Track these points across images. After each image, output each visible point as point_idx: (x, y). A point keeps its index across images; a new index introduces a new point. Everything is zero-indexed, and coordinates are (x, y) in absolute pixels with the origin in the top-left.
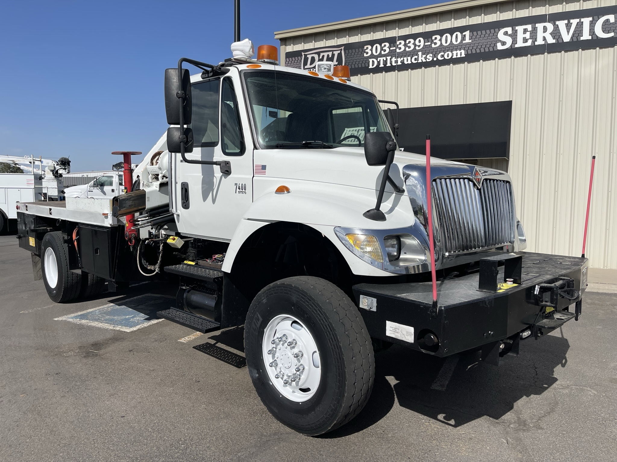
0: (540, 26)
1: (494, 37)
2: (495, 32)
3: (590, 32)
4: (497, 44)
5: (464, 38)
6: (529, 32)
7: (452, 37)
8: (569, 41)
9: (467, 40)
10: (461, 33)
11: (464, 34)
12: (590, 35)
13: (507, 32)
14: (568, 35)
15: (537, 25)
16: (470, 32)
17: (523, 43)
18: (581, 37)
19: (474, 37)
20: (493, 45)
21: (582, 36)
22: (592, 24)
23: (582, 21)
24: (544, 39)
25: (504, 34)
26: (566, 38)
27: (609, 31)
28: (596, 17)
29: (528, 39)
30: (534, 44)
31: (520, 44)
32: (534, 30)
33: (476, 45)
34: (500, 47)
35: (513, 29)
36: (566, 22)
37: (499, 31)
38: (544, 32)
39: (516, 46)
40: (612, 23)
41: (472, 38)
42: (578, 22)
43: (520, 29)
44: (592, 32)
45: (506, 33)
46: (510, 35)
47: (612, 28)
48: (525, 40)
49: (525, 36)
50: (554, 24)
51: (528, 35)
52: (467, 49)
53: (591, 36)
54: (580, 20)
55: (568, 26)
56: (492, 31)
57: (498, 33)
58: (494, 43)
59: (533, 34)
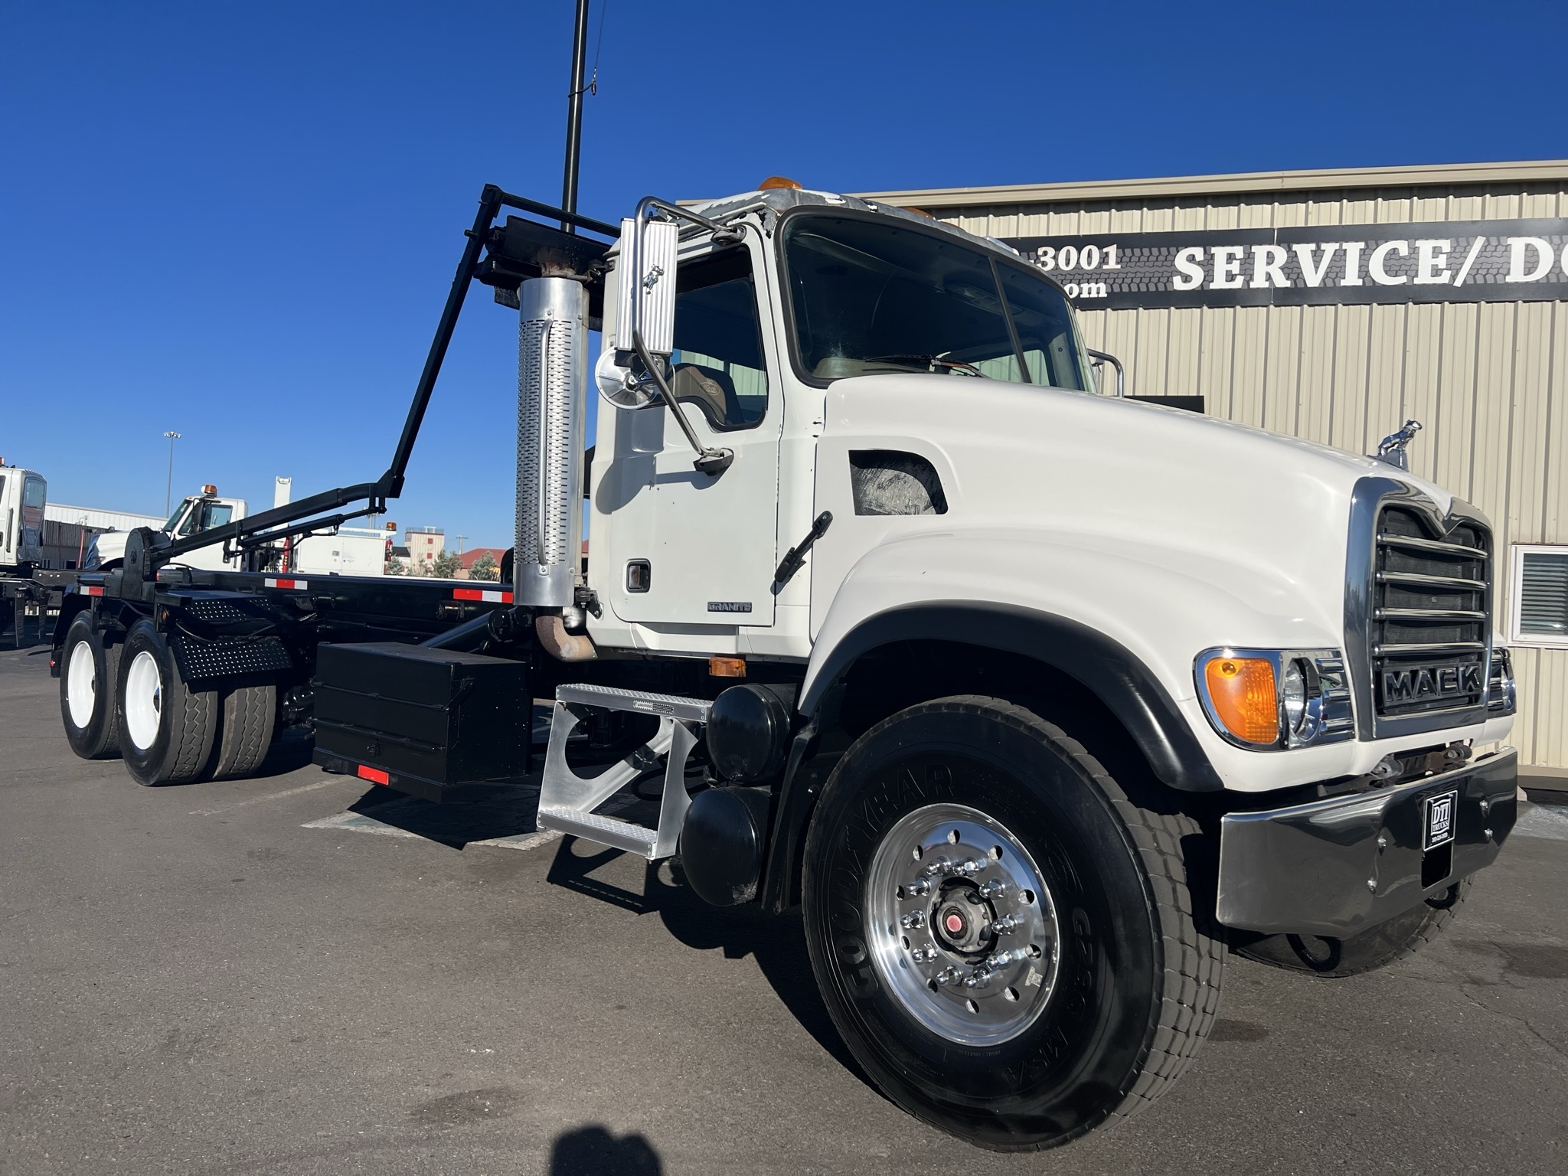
0: (1260, 251)
1: (1169, 264)
3: (1359, 271)
4: (1174, 278)
5: (1104, 258)
6: (1238, 262)
7: (1079, 254)
8: (1317, 286)
9: (1112, 264)
10: (1100, 248)
11: (1105, 250)
12: (1359, 277)
13: (1194, 256)
14: (1316, 273)
15: (1254, 248)
16: (1117, 248)
17: (1227, 281)
18: (1342, 281)
19: (1124, 259)
20: (1164, 280)
21: (1344, 278)
22: (1365, 256)
23: (1344, 248)
24: (1269, 277)
25: (1187, 260)
26: (1313, 279)
27: (1397, 271)
28: (1372, 243)
29: (1236, 275)
30: (1249, 285)
31: (1219, 283)
32: (1249, 257)
33: (1130, 275)
34: (1178, 284)
35: (1205, 252)
36: (1313, 246)
37: (1178, 252)
38: (1268, 264)
39: (1212, 286)
40: (1403, 258)
41: (1121, 261)
42: (1336, 250)
43: (1220, 252)
44: (1364, 272)
45: (1191, 259)
46: (1199, 264)
47: (1403, 268)
48: (1231, 277)
49: (1229, 267)
50: (1289, 250)
51: (1235, 267)
52: (1111, 281)
53: (1361, 280)
54: (1341, 246)
55: (1317, 255)
56: (1164, 250)
57: (1175, 256)
58: (1165, 274)
59: (1247, 266)
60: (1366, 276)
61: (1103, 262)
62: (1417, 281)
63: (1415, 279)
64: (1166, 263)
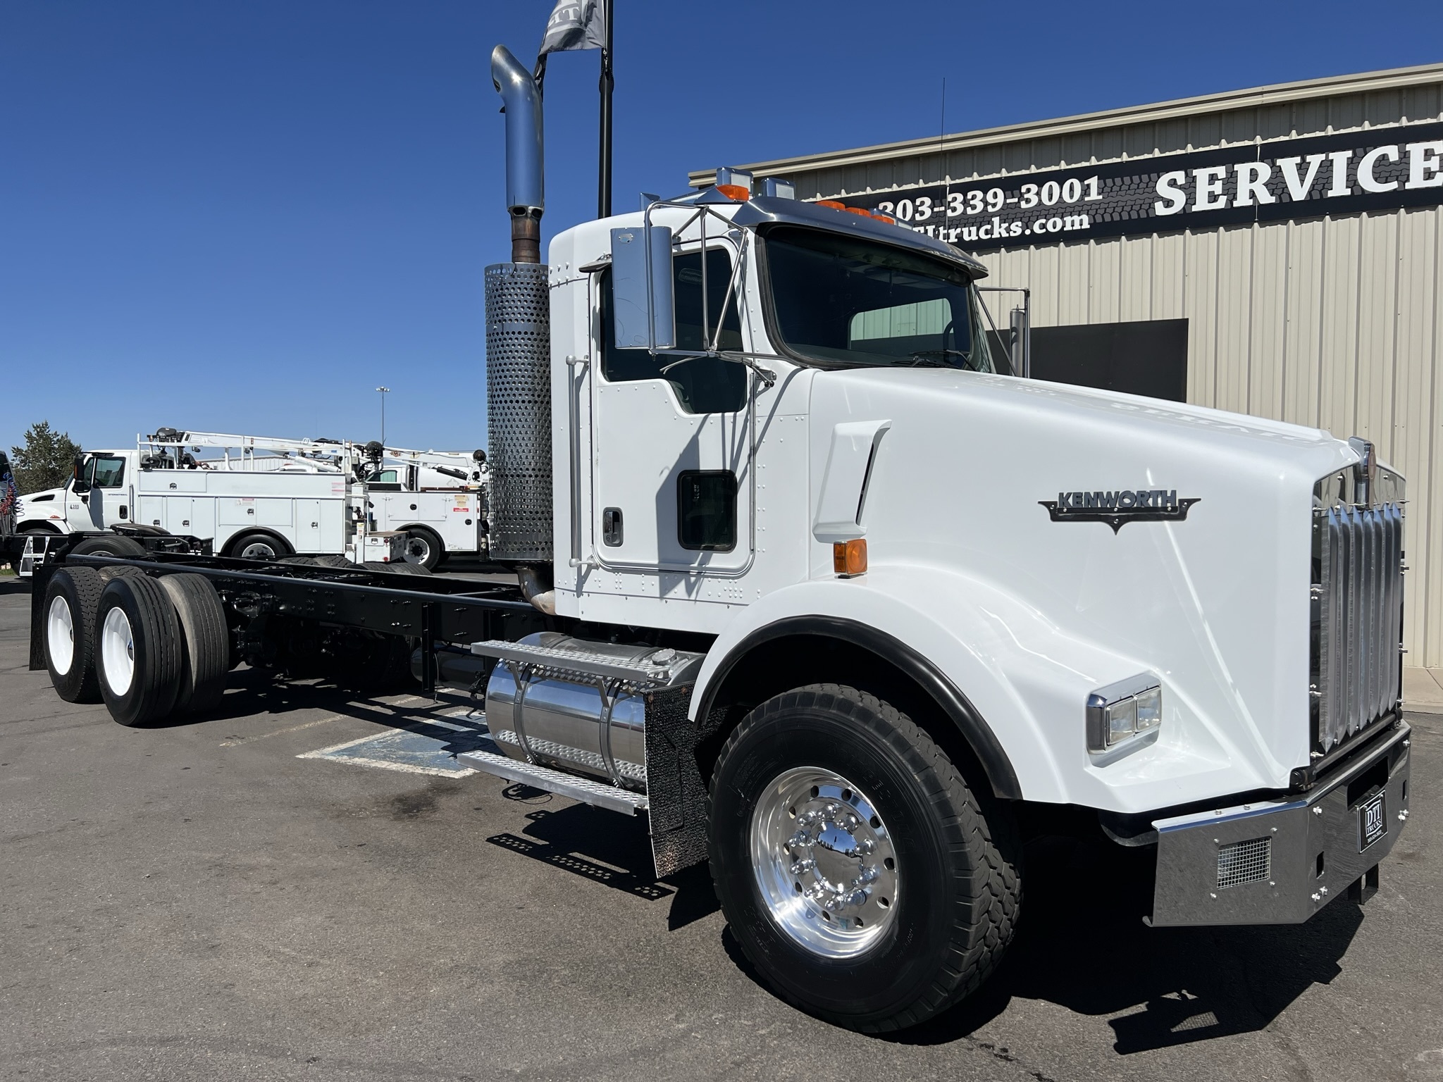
0: (1243, 169)
1: (1149, 190)
2: (1150, 180)
3: (1347, 181)
4: (1156, 204)
5: (1086, 191)
6: (1221, 182)
7: (1061, 188)
8: (1303, 199)
9: (1094, 196)
10: (1082, 181)
11: (1086, 182)
12: (1347, 187)
13: (1175, 180)
14: (1302, 186)
15: (1237, 167)
16: (1098, 179)
18: (1329, 192)
19: (1106, 189)
20: (1146, 207)
21: (1332, 189)
23: (1330, 158)
24: (1252, 195)
25: (1168, 185)
26: (1298, 192)
27: (1387, 178)
30: (1232, 204)
31: (1202, 204)
32: (1231, 177)
33: (1111, 205)
34: (1160, 210)
35: (1187, 175)
36: (1298, 159)
37: (1159, 178)
38: (1252, 181)
39: (1195, 209)
40: (1394, 163)
41: (1102, 192)
42: (1322, 161)
43: (1202, 174)
44: (1352, 180)
45: (1173, 183)
46: (1181, 187)
47: (1394, 173)
48: (1213, 198)
50: (1273, 165)
51: (1218, 188)
52: (1094, 212)
53: (1350, 189)
54: (1327, 156)
55: (1302, 169)
56: (1145, 178)
57: (1156, 182)
58: (1148, 201)
59: (1230, 185)
60: (1355, 185)
61: (1085, 194)
62: (1408, 186)
63: (1406, 184)
64: (1147, 190)
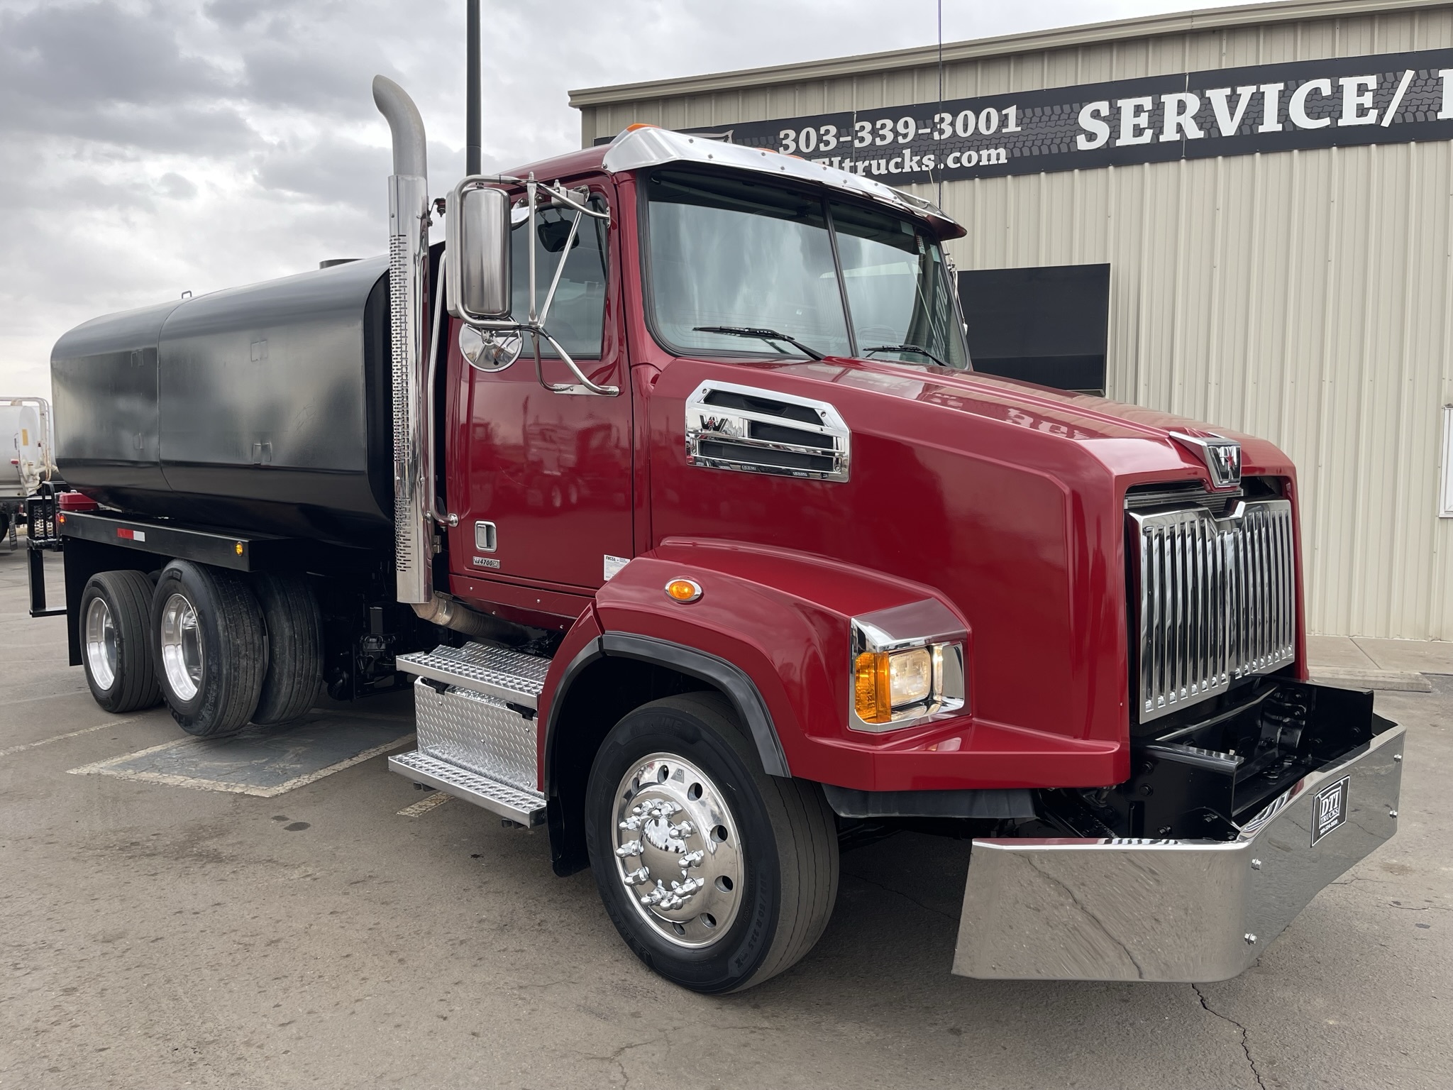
0: (1170, 100)
1: (1071, 122)
3: (1278, 115)
4: (1078, 137)
5: (1004, 121)
6: (1147, 114)
7: (977, 118)
8: (1233, 134)
9: (1012, 127)
10: (999, 110)
11: (1004, 112)
12: (1278, 122)
13: (1099, 111)
14: (1232, 120)
15: (1164, 98)
16: (1017, 109)
17: (1134, 136)
18: (1260, 127)
19: (1026, 120)
20: (1068, 140)
21: (1262, 124)
22: (1284, 98)
23: (1261, 90)
24: (1180, 128)
25: (1092, 117)
26: (1228, 127)
27: (1319, 113)
28: (1292, 83)
29: (1144, 129)
30: (1158, 139)
31: (1126, 139)
32: (1158, 108)
33: (1031, 138)
34: (1082, 144)
35: (1111, 106)
36: (1228, 91)
37: (1081, 108)
38: (1179, 113)
39: (1119, 143)
40: (1327, 98)
41: (1021, 123)
42: (1253, 93)
43: (1127, 105)
44: (1283, 115)
45: (1096, 114)
46: (1104, 119)
47: (1326, 109)
48: (1138, 131)
50: (1202, 97)
51: (1143, 120)
52: (1011, 146)
53: (1281, 125)
54: (1258, 89)
55: (1233, 101)
56: (1067, 108)
57: (1079, 113)
58: (1069, 134)
59: (1156, 118)
60: (1286, 120)
61: (1003, 125)
62: (1341, 123)
63: (1339, 121)
64: (1068, 122)
